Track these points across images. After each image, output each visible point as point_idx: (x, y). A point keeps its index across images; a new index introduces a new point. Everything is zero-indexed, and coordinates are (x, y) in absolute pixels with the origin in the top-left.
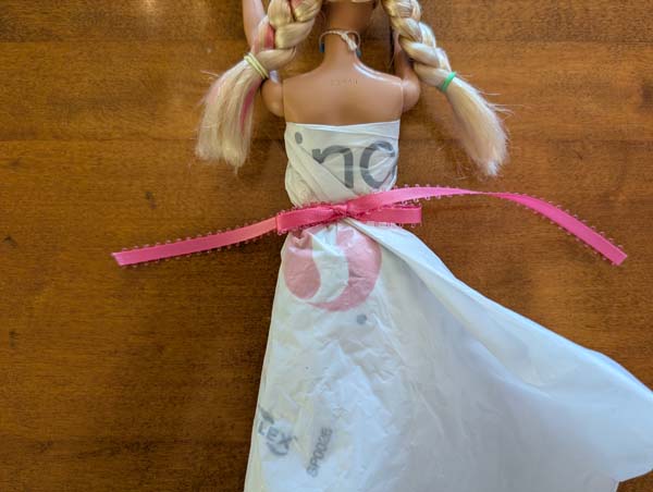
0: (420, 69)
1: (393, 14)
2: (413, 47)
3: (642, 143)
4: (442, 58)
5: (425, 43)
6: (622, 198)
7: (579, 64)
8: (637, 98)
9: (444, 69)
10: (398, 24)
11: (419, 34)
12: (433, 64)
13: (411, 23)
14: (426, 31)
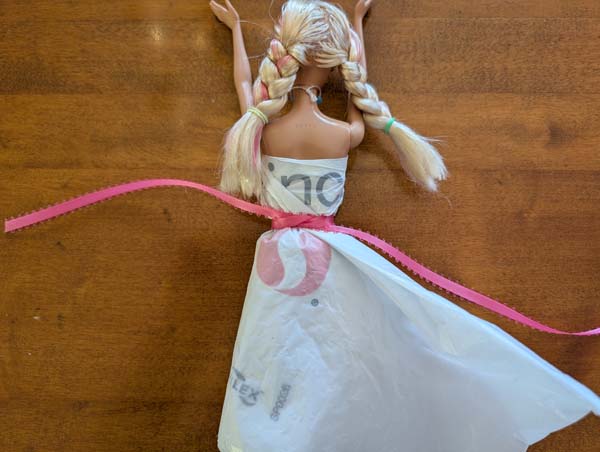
0: (369, 118)
1: (347, 78)
2: (362, 103)
3: (550, 172)
4: (384, 109)
5: (370, 99)
6: (533, 215)
7: (499, 110)
8: (545, 137)
9: (385, 116)
10: (350, 85)
11: (366, 92)
12: (377, 113)
13: (360, 85)
14: (370, 90)
